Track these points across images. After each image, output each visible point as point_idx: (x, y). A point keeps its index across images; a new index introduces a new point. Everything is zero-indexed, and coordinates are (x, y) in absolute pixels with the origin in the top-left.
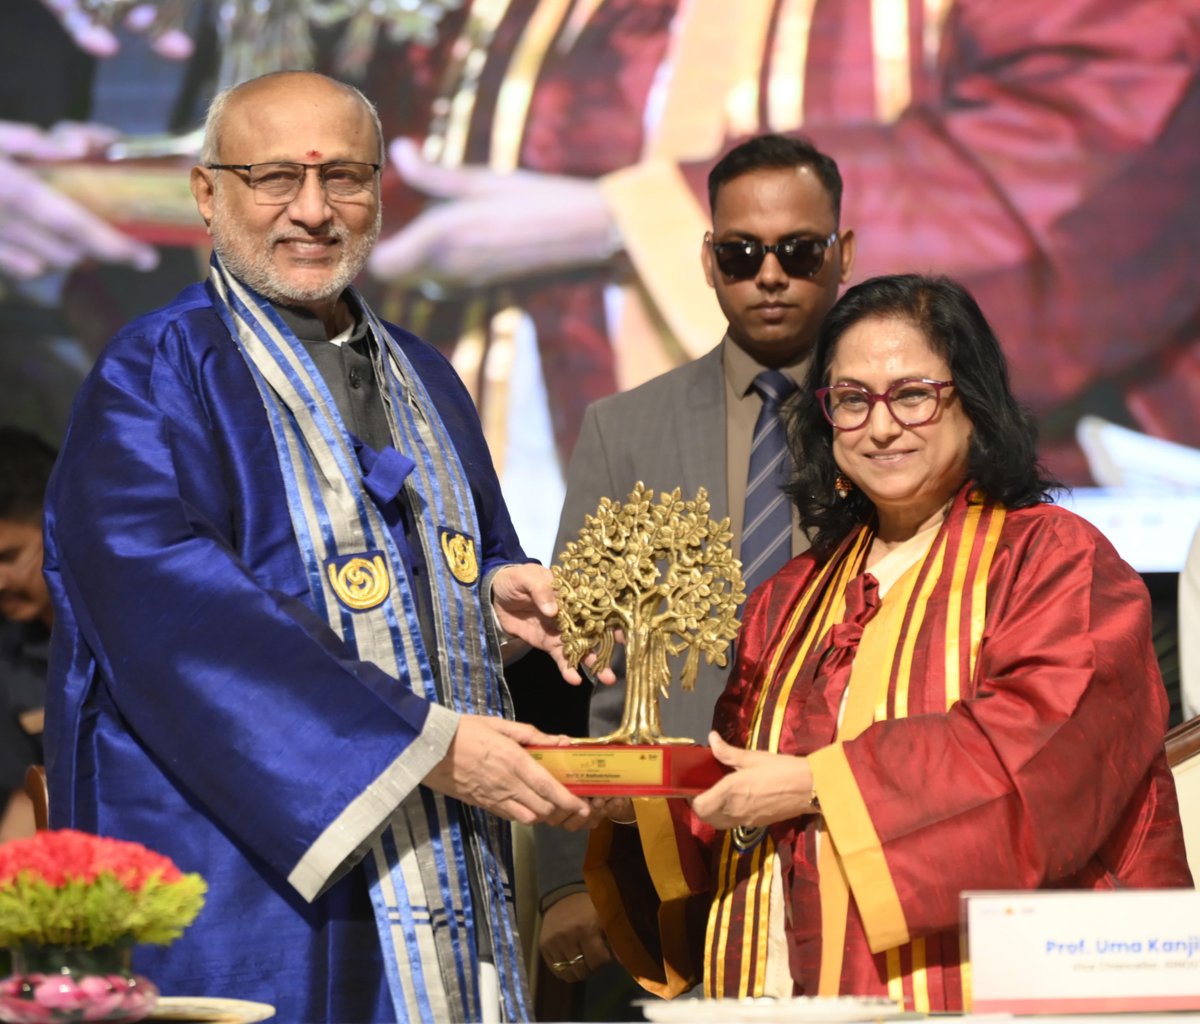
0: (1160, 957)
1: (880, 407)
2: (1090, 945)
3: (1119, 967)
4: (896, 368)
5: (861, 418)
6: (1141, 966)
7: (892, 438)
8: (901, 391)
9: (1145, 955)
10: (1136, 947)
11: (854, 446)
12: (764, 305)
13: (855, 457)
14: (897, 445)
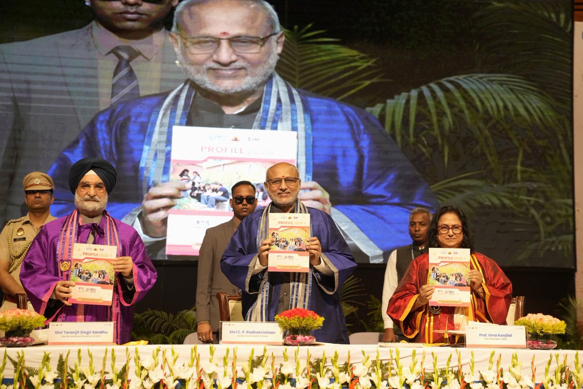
0: (500, 338)
1: (451, 230)
2: (487, 335)
3: (493, 339)
4: (454, 223)
5: (447, 232)
6: (496, 339)
7: (453, 236)
8: (454, 227)
9: (497, 337)
10: (496, 336)
11: (444, 237)
12: (243, 208)
13: (444, 239)
14: (453, 237)
